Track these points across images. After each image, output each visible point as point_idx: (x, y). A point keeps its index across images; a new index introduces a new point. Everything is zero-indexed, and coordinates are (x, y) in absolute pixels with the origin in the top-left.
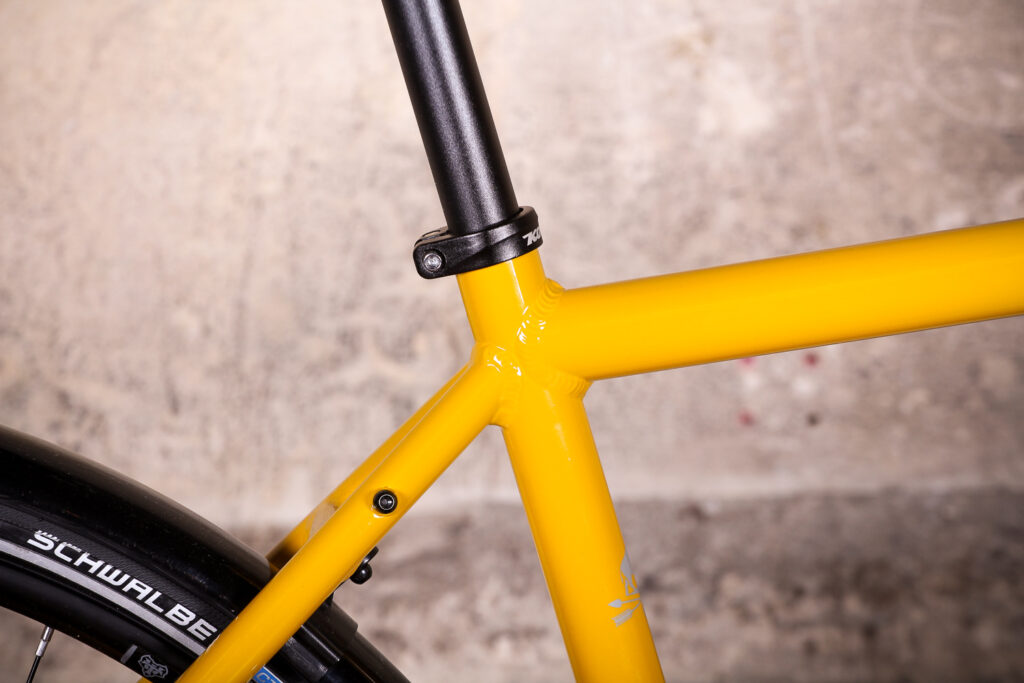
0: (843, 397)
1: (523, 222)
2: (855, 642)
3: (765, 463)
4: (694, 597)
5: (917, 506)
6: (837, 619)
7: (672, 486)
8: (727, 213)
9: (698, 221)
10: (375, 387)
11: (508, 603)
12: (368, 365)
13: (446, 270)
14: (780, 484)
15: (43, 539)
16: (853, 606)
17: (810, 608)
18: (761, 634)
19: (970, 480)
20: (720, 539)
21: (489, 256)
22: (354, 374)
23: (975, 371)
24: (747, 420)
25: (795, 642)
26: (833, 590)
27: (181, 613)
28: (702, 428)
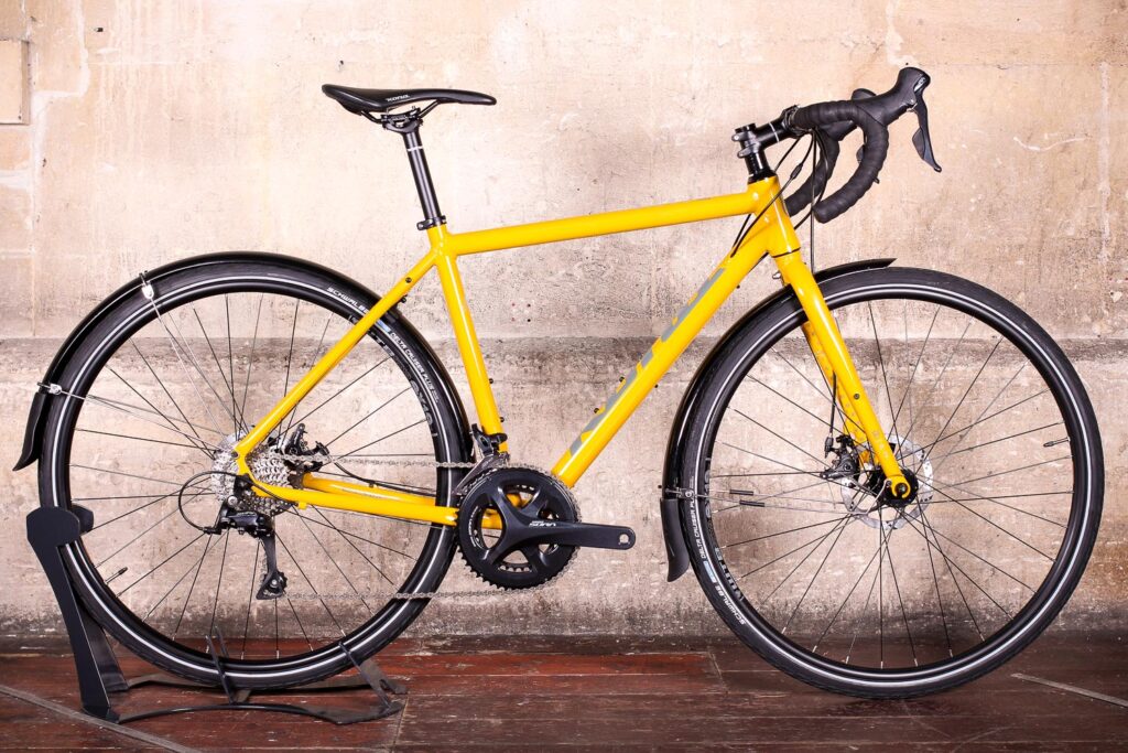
0: (535, 315)
1: (442, 218)
2: (537, 370)
3: (517, 330)
4: (499, 359)
5: (553, 340)
6: (532, 364)
7: (495, 335)
8: (509, 269)
9: (502, 271)
10: (424, 310)
11: (454, 360)
12: (423, 305)
13: (424, 228)
14: (521, 335)
15: (331, 290)
16: (536, 361)
17: (526, 362)
18: (515, 368)
19: (566, 336)
20: (505, 347)
21: (434, 224)
22: (419, 307)
23: (567, 309)
24: (513, 320)
25: (522, 370)
26: (532, 358)
27: (362, 307)
28: (502, 322)
